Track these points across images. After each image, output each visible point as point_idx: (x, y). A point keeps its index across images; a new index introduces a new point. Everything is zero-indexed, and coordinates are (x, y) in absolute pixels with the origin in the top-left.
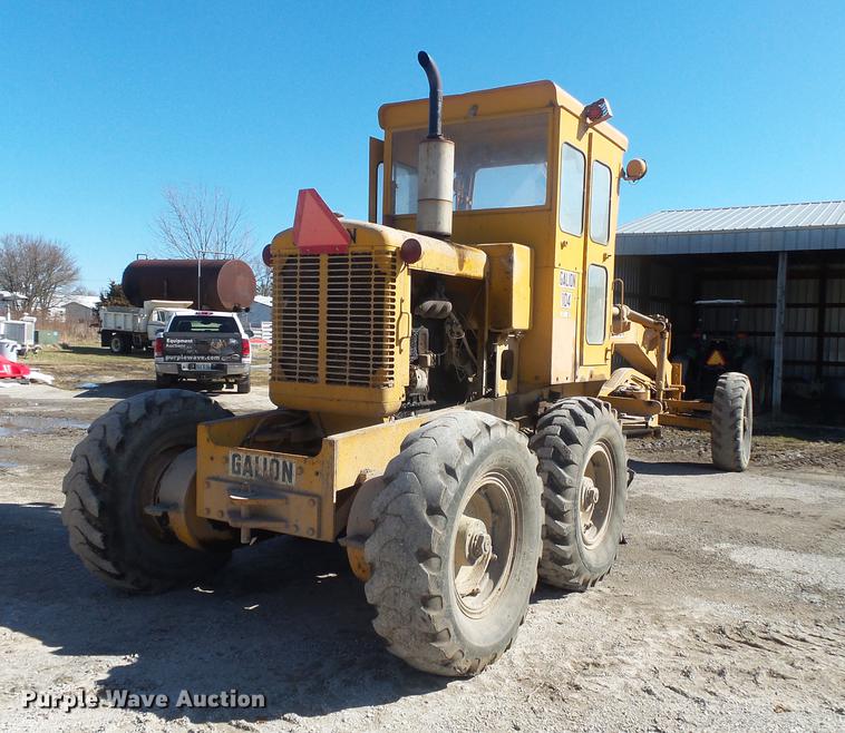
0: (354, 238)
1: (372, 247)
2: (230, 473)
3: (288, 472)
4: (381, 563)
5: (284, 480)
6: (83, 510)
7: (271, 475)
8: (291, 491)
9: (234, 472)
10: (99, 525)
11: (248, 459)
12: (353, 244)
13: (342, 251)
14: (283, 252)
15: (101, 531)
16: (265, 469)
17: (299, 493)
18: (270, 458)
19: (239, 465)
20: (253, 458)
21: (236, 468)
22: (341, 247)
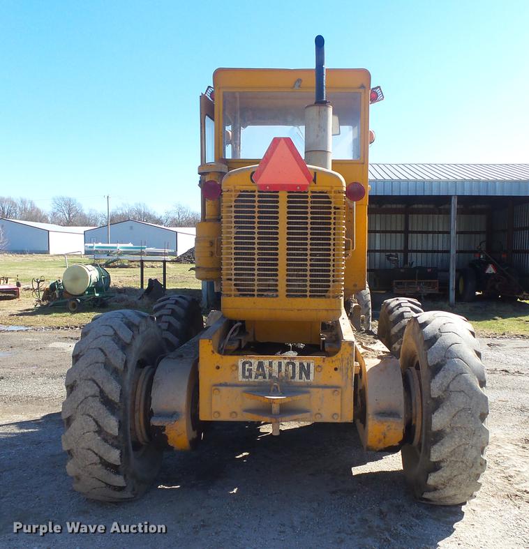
0: (315, 181)
1: (332, 187)
2: (240, 378)
3: (305, 371)
4: (452, 428)
5: (301, 378)
6: (100, 431)
7: (287, 376)
8: (309, 386)
9: (244, 376)
10: (116, 443)
11: (260, 365)
12: (313, 184)
13: (303, 189)
14: (238, 188)
15: (117, 448)
16: (280, 371)
17: (318, 387)
18: (284, 362)
19: (250, 370)
20: (266, 363)
21: (247, 374)
22: (301, 186)
